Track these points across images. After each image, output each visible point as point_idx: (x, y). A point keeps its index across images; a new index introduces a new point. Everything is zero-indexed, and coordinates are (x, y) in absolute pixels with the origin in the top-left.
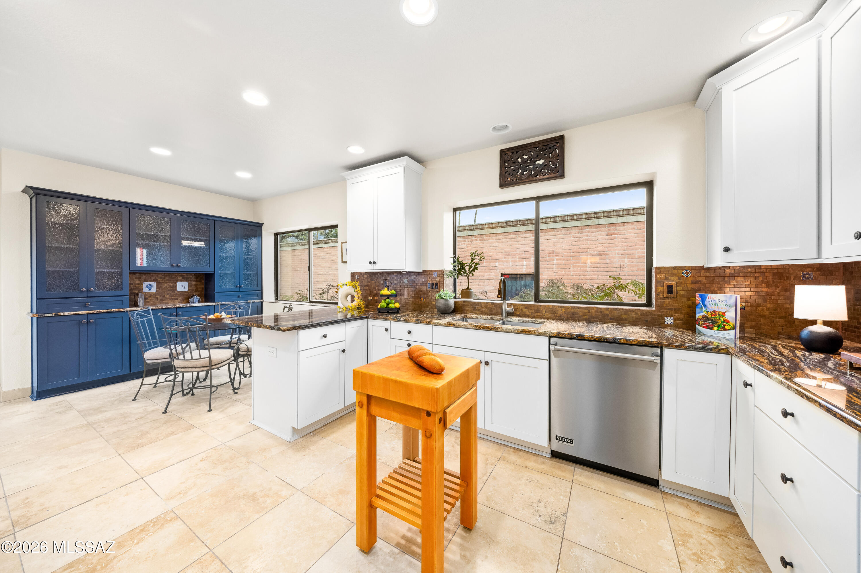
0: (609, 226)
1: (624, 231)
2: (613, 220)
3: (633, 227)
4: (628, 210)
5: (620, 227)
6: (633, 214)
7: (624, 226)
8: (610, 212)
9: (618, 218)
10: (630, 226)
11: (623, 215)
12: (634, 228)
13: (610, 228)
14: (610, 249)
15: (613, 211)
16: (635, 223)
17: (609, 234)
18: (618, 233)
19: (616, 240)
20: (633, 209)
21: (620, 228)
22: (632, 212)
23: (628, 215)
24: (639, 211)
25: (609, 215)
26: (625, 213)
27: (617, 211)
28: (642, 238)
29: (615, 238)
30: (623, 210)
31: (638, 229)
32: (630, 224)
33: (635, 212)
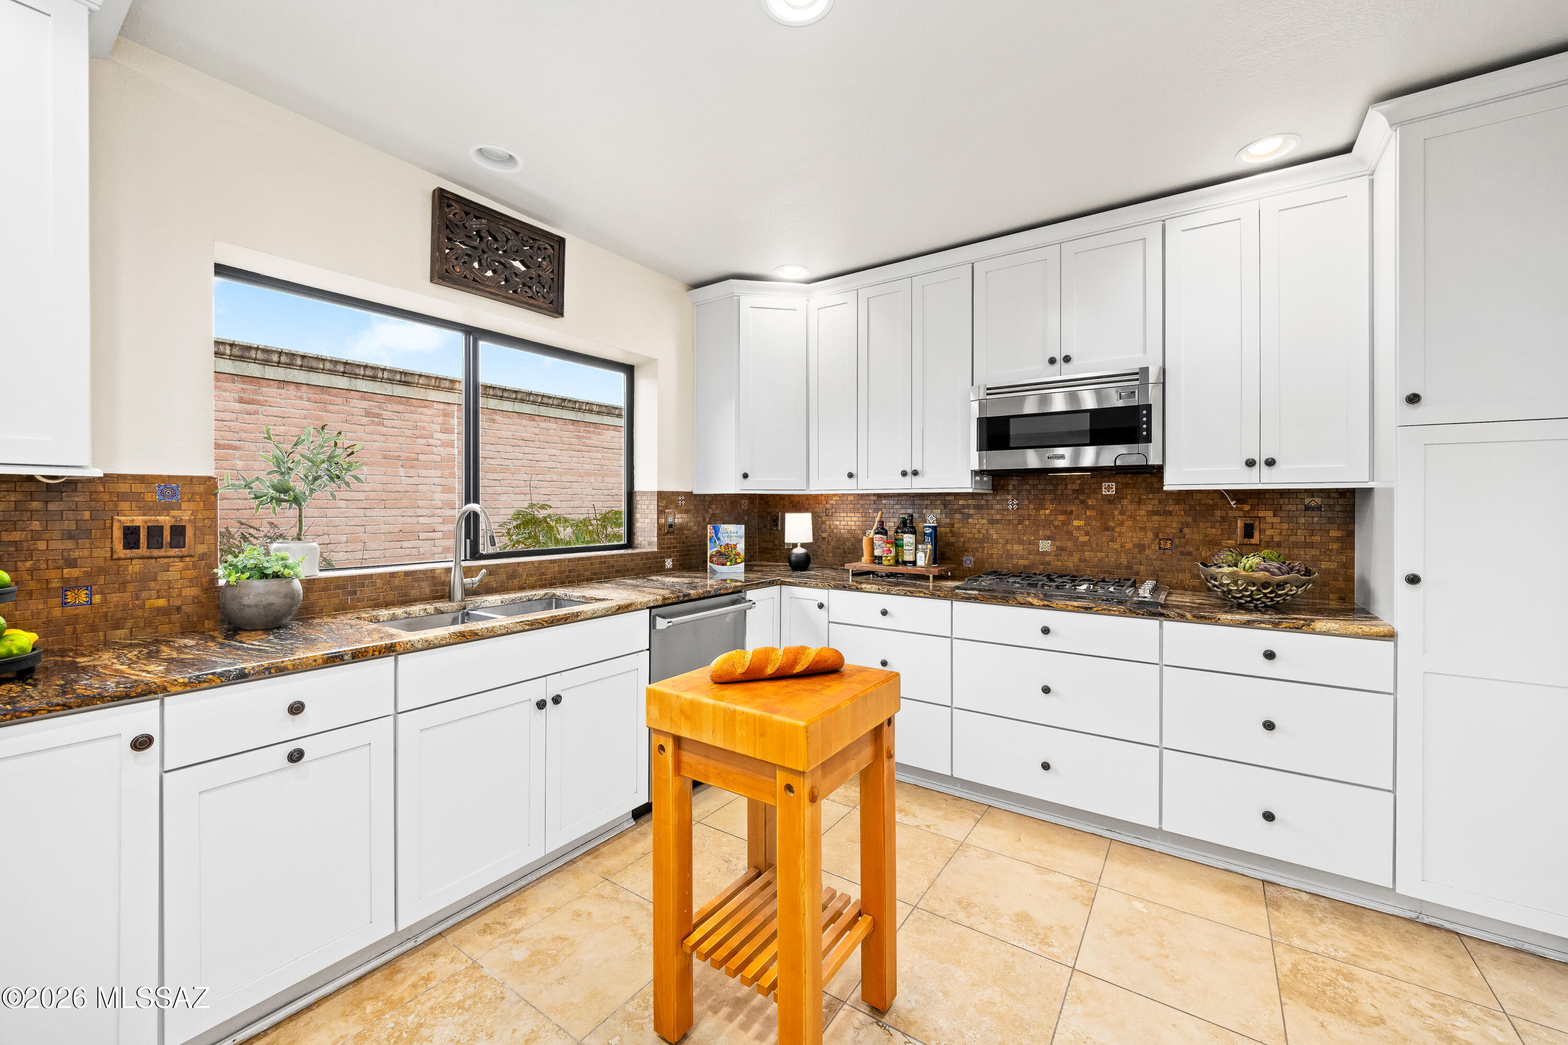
0: (244, 382)
1: (279, 400)
2: (254, 370)
3: (299, 394)
4: (292, 355)
5: (269, 390)
6: (301, 366)
7: (278, 388)
8: (249, 348)
9: (266, 367)
10: (292, 390)
11: (279, 363)
12: (301, 398)
13: (244, 386)
14: (244, 435)
15: (257, 349)
16: (304, 388)
17: (241, 401)
18: (266, 401)
19: (260, 416)
20: (303, 357)
21: (271, 392)
22: (299, 362)
23: (289, 365)
24: (314, 364)
25: (247, 354)
26: (284, 359)
27: (266, 351)
28: (318, 422)
29: (256, 413)
30: (280, 353)
31: (309, 400)
32: (293, 387)
33: (306, 363)
